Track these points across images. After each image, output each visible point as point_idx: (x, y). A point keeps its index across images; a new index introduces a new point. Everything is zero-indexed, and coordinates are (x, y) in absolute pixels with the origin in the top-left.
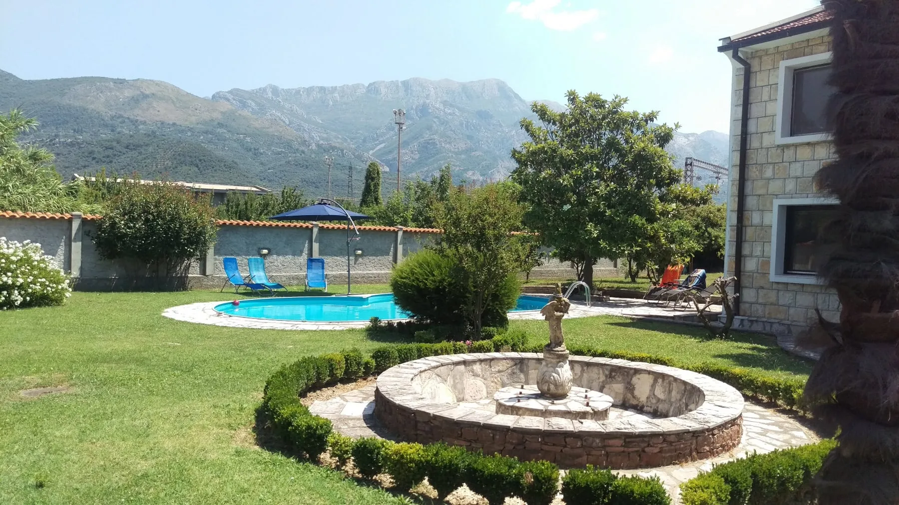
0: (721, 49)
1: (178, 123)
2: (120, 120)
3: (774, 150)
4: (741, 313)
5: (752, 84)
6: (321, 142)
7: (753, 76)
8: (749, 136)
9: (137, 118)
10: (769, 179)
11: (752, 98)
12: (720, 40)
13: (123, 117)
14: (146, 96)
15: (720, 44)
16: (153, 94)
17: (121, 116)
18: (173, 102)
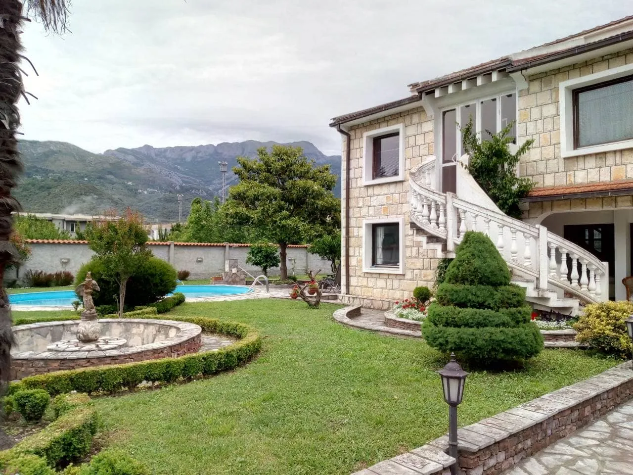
0: (332, 125)
1: (78, 171)
2: (34, 169)
3: (362, 189)
4: (350, 293)
5: (351, 147)
6: (184, 185)
7: (351, 142)
8: (350, 180)
9: (47, 168)
10: (361, 207)
11: (351, 156)
12: (331, 119)
13: (37, 167)
14: (54, 152)
15: (332, 122)
16: (60, 151)
17: (35, 167)
18: (74, 157)
